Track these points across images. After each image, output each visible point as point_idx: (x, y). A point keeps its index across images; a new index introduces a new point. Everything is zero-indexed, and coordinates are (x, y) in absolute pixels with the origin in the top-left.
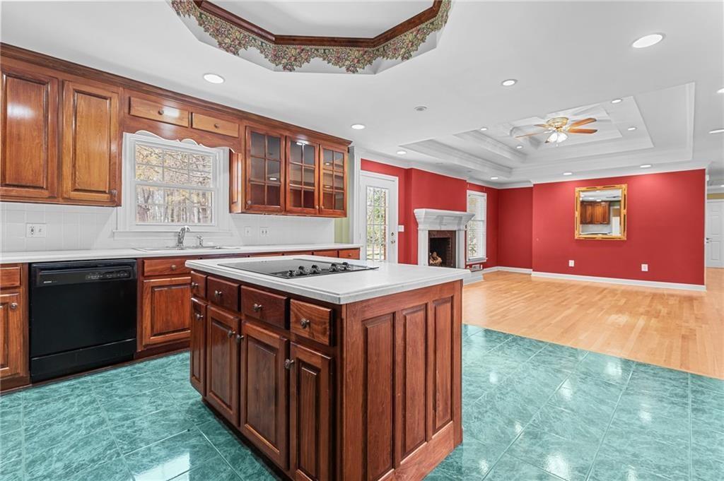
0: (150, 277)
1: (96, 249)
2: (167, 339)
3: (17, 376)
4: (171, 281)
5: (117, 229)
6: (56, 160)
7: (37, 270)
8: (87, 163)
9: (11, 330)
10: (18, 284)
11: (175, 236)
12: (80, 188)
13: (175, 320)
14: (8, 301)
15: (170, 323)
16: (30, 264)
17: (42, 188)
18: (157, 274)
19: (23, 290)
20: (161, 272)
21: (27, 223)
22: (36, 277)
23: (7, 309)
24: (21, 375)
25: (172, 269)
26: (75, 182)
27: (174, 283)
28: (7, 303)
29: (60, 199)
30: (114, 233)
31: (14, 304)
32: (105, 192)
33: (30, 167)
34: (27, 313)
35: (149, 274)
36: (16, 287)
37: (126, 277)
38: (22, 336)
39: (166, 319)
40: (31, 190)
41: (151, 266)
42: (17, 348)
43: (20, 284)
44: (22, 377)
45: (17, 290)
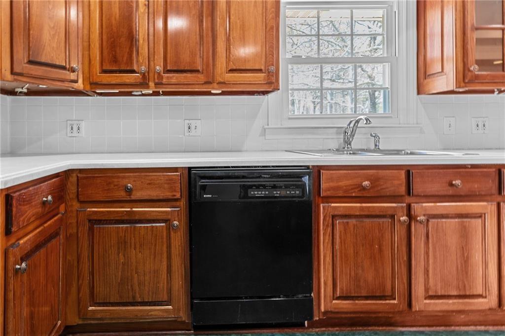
0: (328, 199)
1: (246, 151)
2: (358, 308)
3: (179, 320)
4: (362, 208)
5: (268, 125)
6: (210, 34)
7: (197, 179)
8: (241, 32)
9: (173, 257)
10: (178, 195)
11: (338, 133)
12: (234, 68)
13: (370, 276)
14: (169, 217)
15: (362, 281)
16: (190, 169)
17: (198, 71)
18: (341, 194)
19: (183, 203)
20: (346, 191)
21: (185, 120)
22: (195, 186)
23: (170, 228)
24: (184, 319)
25: (364, 189)
26: (229, 60)
27: (366, 213)
28: (169, 220)
29: (215, 84)
30: (265, 129)
31: (176, 223)
32: (260, 71)
33: (188, 46)
34: (188, 235)
35: (329, 193)
36: (177, 200)
37: (298, 197)
38: (183, 266)
39: (356, 274)
40: (189, 75)
41: (331, 179)
42: (179, 283)
43: (181, 196)
44: (185, 321)
45: (178, 204)
